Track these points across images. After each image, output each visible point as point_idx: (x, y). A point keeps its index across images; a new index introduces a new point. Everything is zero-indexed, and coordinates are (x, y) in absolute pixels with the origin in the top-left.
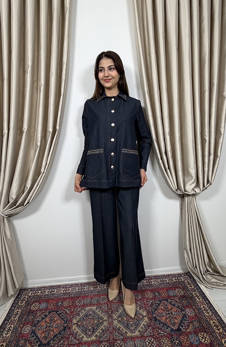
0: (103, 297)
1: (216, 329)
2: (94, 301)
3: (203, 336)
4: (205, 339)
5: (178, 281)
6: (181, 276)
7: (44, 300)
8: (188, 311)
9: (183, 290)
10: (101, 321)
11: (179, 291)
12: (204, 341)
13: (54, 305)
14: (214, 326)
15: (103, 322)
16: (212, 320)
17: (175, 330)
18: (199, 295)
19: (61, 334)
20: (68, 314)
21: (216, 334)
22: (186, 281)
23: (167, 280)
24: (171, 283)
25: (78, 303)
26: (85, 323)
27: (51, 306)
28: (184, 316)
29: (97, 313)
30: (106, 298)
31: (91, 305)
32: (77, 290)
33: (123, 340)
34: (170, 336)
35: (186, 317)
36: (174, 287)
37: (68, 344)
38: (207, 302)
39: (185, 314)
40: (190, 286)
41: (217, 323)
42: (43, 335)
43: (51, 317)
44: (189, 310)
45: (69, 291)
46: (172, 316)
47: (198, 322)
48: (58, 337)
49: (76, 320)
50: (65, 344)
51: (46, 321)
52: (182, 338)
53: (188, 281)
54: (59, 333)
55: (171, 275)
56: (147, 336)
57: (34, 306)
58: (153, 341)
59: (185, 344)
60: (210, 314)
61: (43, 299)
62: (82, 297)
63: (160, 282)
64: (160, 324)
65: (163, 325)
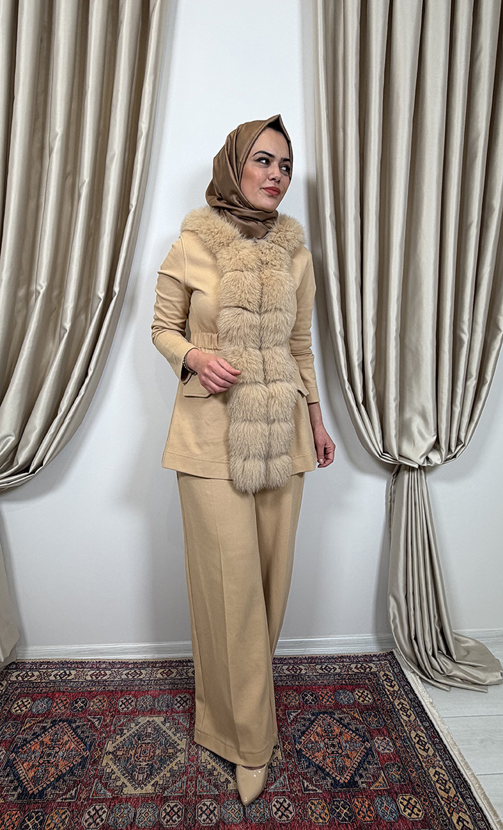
0: (182, 696)
1: (440, 788)
2: (160, 704)
3: (409, 802)
4: (410, 808)
5: (362, 671)
6: (371, 661)
7: (45, 692)
8: (379, 742)
9: (370, 692)
10: (170, 751)
11: (362, 693)
12: (410, 815)
13: (67, 706)
14: (437, 781)
15: (176, 753)
16: (434, 767)
17: (342, 784)
18: (408, 707)
19: (73, 774)
20: (96, 730)
21: (438, 800)
22: (382, 673)
23: (337, 667)
24: (347, 675)
25: (123, 706)
26: (132, 752)
27: (60, 709)
28: (369, 752)
29: (165, 732)
30: (188, 699)
31: (152, 712)
32: (124, 677)
33: (216, 798)
34: (330, 797)
35: (373, 756)
36: (351, 684)
37: (87, 799)
38: (427, 724)
39: (371, 748)
40: (391, 686)
41: (444, 775)
42: (31, 774)
43: (56, 734)
44: (382, 741)
45: (104, 678)
46: (340, 752)
47: (399, 770)
48: (64, 781)
49: (114, 745)
50: (81, 798)
51: (42, 742)
52: (357, 803)
53: (387, 672)
54: (68, 772)
55: (349, 657)
56: (276, 794)
57: (18, 706)
58: (289, 805)
59: (364, 817)
60: (431, 752)
61: (41, 690)
62: (133, 693)
63: (320, 671)
64: (308, 767)
65: (316, 771)
